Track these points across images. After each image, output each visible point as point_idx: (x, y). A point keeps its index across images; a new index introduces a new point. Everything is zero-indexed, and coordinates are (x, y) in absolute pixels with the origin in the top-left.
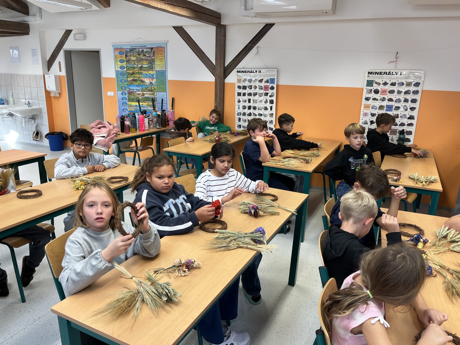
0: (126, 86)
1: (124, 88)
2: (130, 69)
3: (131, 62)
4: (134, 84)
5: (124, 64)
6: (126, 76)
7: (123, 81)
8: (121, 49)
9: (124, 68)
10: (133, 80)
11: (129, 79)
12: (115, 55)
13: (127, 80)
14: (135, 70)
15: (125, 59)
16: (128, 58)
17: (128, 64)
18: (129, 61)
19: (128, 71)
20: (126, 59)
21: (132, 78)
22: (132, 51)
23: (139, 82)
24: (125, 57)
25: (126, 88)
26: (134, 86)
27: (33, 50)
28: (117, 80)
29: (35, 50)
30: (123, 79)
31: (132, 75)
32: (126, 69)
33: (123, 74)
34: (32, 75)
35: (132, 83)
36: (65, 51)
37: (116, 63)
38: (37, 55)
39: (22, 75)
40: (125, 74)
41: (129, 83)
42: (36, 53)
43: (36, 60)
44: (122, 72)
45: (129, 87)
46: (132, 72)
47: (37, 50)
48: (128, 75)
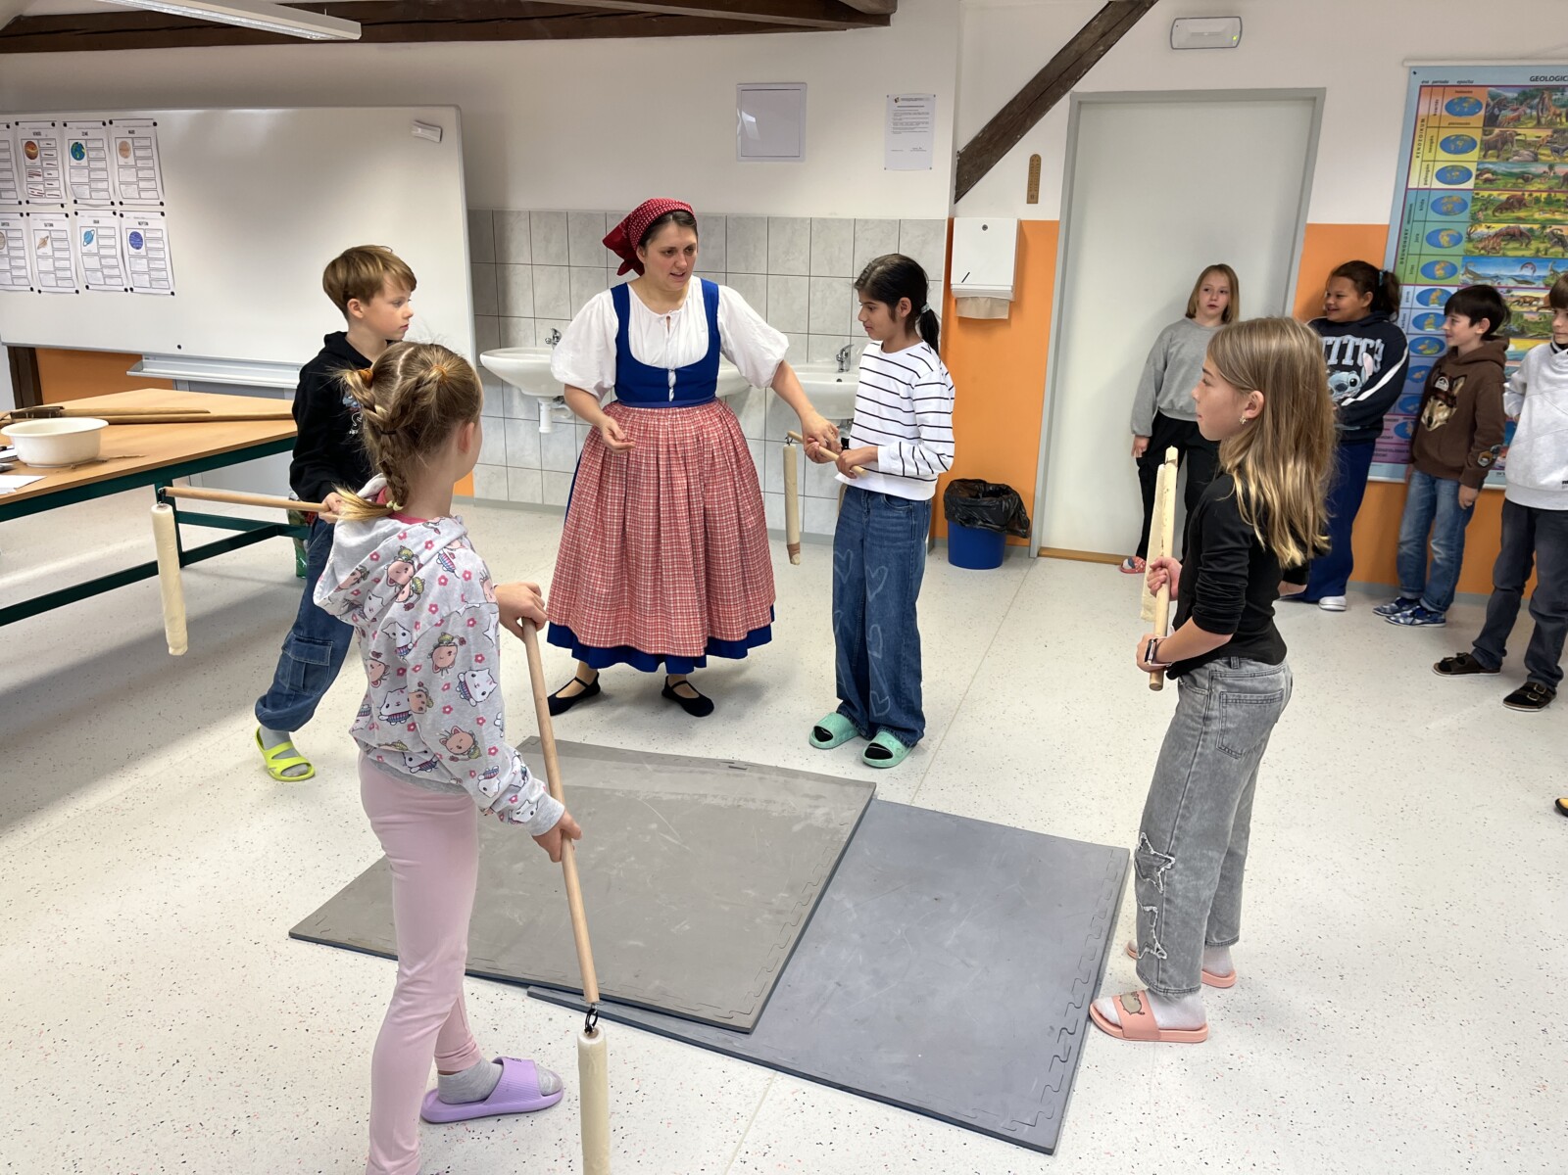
0: (1458, 262)
1: (1439, 273)
2: (1500, 183)
3: (1515, 148)
4: (1510, 253)
5: (1471, 160)
6: (1465, 216)
7: (1444, 239)
8: (1464, 87)
9: (1466, 175)
10: (1508, 234)
11: (1482, 230)
12: (1423, 111)
13: (1469, 234)
14: (1530, 188)
15: (1477, 135)
16: (1497, 131)
17: (1494, 160)
18: (1504, 143)
19: (1486, 194)
20: (1485, 133)
21: (1498, 227)
22: (1534, 97)
23: (1542, 246)
24: (1484, 125)
25: (1452, 270)
26: (1506, 264)
27: (903, 99)
28: (1403, 235)
29: (916, 100)
30: (1446, 229)
31: (1507, 209)
32: (1476, 184)
33: (1450, 206)
34: (873, 221)
35: (1494, 248)
36: (1080, 104)
37: (1415, 154)
38: (923, 123)
39: (803, 220)
40: (1464, 206)
41: (1477, 248)
42: (923, 113)
43: (915, 149)
44: (1450, 197)
45: (1471, 269)
46: (1508, 199)
47: (928, 99)
48: (1481, 210)
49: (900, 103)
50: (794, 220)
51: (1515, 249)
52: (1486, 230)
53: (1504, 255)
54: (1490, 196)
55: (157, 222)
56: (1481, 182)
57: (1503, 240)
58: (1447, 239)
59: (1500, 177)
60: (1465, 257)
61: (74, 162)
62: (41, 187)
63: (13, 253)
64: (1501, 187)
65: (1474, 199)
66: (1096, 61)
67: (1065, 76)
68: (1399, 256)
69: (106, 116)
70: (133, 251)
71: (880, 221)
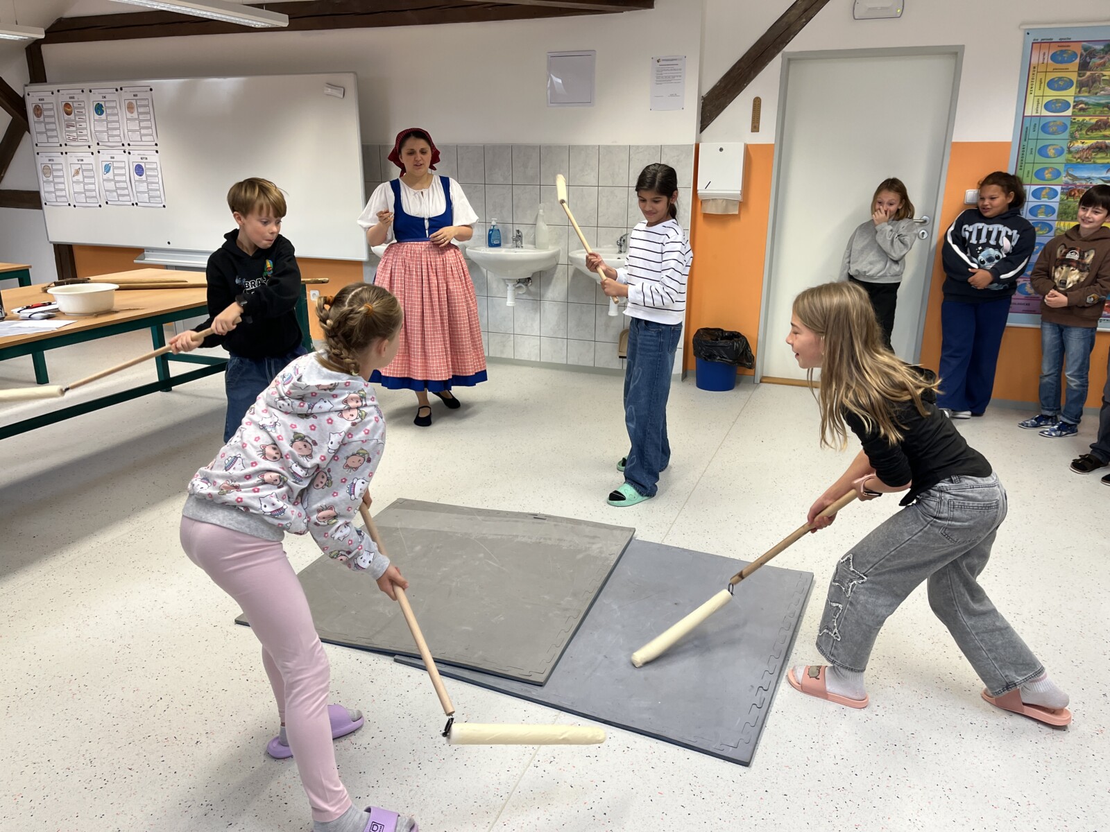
0: (1061, 168)
1: (1048, 176)
2: (1091, 111)
3: (1102, 86)
4: (1099, 161)
5: (1069, 95)
6: (1066, 135)
7: (1051, 152)
8: (1064, 42)
9: (1066, 105)
10: (1097, 147)
11: (1078, 145)
12: (1034, 61)
13: (1069, 148)
15: (1074, 77)
16: (1088, 73)
17: (1087, 94)
18: (1094, 82)
19: (1080, 119)
20: (1079, 75)
21: (1089, 143)
24: (1079, 70)
25: (1057, 174)
26: (1095, 169)
27: (663, 60)
28: (1021, 150)
29: (672, 60)
30: (1053, 145)
31: (1096, 130)
32: (1073, 112)
33: (1055, 128)
34: (642, 147)
35: (1087, 158)
36: (789, 61)
37: (1029, 92)
38: (677, 76)
39: (594, 147)
40: (1065, 127)
41: (1075, 158)
42: (677, 70)
43: (672, 95)
44: (1054, 121)
45: (1070, 172)
46: (1097, 122)
47: (681, 59)
48: (1077, 130)
49: (661, 63)
50: (587, 147)
51: (1102, 158)
52: (1081, 145)
53: (1094, 163)
54: (1084, 120)
55: (153, 157)
56: (1077, 111)
57: (1093, 152)
58: (1053, 151)
59: (1091, 107)
60: (1066, 164)
61: (97, 117)
62: (75, 134)
63: (57, 180)
64: (1092, 114)
65: (1072, 123)
66: (800, 30)
67: (779, 40)
68: (1019, 165)
69: (118, 84)
70: (137, 177)
71: (648, 146)
